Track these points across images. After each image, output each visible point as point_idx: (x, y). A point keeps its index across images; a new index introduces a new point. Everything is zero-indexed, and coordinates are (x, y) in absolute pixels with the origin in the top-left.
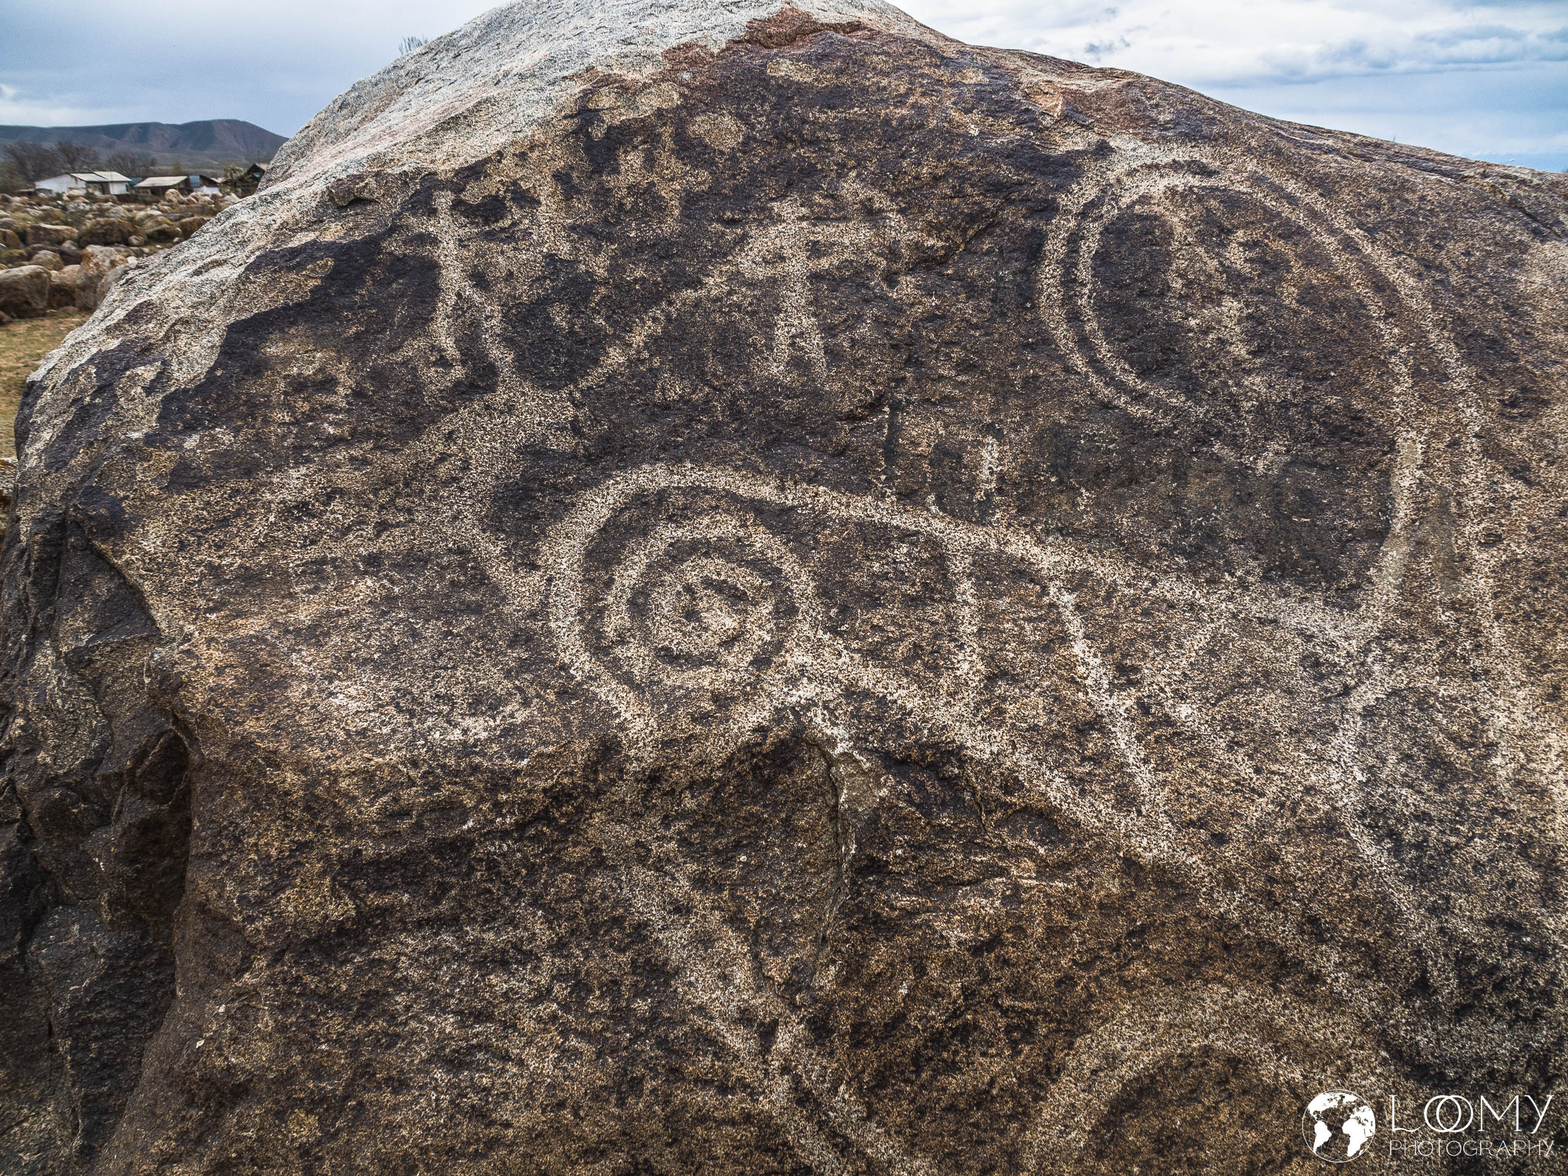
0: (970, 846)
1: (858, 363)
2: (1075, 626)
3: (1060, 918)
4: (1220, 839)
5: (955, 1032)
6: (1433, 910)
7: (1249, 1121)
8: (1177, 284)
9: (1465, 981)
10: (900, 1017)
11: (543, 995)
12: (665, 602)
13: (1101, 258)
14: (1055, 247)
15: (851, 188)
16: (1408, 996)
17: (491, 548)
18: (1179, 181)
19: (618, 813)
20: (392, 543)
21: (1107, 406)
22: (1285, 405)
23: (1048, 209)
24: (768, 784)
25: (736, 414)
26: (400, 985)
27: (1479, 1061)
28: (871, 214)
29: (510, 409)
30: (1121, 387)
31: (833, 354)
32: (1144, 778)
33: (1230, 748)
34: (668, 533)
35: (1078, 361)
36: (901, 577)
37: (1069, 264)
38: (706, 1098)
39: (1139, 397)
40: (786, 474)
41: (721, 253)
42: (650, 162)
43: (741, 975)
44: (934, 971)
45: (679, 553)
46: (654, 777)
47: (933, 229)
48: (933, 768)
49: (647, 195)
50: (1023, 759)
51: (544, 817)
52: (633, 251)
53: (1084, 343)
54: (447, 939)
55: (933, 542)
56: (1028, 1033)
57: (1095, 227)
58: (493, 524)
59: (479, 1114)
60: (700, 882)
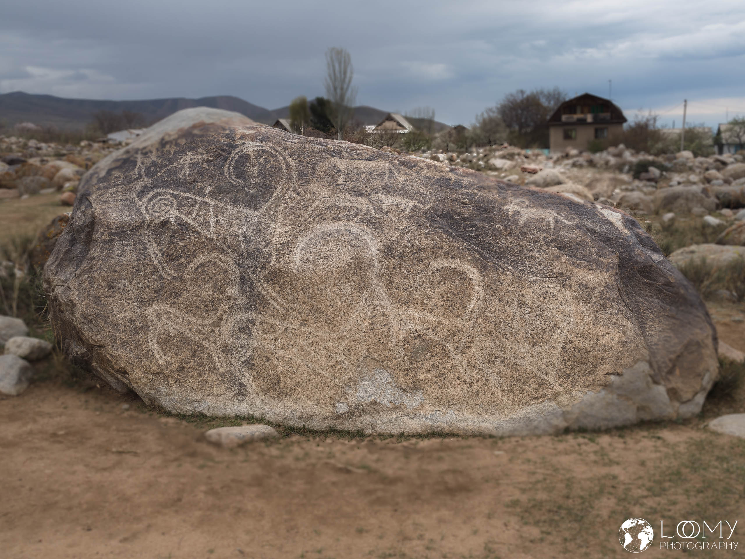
0: (187, 235)
1: (193, 176)
2: (211, 210)
3: (195, 243)
4: (219, 236)
5: (179, 256)
6: (247, 246)
7: (215, 270)
8: (248, 165)
9: (248, 255)
10: (173, 254)
11: (131, 250)
12: (157, 206)
13: (237, 161)
14: (230, 159)
15: (200, 150)
16: (240, 256)
17: (136, 198)
18: (255, 148)
19: (144, 229)
20: (124, 198)
21: (229, 182)
22: (260, 183)
23: (230, 153)
24: (163, 227)
25: (173, 182)
26: (114, 247)
27: (247, 265)
28: (202, 154)
29: (143, 181)
30: (233, 180)
31: (189, 174)
32: (212, 228)
33: (227, 226)
34: (160, 197)
35: (228, 176)
36: (189, 203)
37: (231, 162)
38: (148, 262)
39: (235, 181)
40: (178, 190)
41: (177, 160)
42: (170, 147)
43: (155, 249)
44: (178, 249)
45: (160, 200)
46: (149, 225)
47: (211, 156)
48: (185, 226)
49: (169, 152)
50: (196, 225)
51: (135, 229)
52: (164, 160)
53: (229, 173)
54: (121, 242)
55: (195, 199)
56: (189, 257)
57: (237, 156)
58: (137, 196)
59: (121, 262)
60: (153, 238)
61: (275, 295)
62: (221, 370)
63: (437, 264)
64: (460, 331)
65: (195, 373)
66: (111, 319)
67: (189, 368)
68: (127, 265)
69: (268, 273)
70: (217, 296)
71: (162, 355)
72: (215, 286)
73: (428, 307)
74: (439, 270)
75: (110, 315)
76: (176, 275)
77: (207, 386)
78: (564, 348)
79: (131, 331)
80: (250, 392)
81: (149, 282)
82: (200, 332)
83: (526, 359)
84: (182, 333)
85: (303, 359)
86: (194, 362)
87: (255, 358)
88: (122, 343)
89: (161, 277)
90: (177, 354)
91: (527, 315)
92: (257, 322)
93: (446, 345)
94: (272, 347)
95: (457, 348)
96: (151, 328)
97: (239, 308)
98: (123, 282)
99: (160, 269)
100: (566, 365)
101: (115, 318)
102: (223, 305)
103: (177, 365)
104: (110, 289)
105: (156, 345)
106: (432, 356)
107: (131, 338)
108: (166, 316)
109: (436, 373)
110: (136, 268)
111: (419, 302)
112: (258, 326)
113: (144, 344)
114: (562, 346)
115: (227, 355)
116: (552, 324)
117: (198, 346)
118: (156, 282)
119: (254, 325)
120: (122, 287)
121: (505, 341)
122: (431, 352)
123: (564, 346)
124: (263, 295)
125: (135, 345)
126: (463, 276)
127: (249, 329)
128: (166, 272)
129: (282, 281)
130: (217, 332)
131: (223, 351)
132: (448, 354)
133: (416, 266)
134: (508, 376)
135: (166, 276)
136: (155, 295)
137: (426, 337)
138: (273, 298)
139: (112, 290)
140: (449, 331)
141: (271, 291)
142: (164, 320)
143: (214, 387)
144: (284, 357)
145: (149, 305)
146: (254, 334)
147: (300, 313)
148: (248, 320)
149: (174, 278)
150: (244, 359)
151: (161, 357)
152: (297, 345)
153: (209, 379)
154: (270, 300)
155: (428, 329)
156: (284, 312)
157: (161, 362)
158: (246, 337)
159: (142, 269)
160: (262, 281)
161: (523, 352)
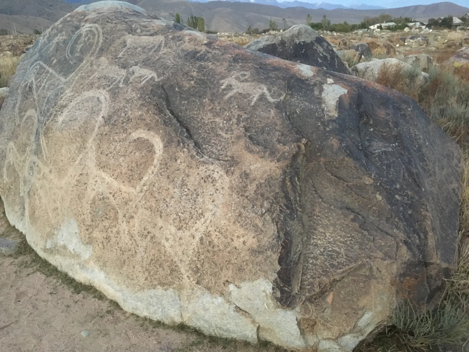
0: (29, 95)
13: (75, 39)
15: (64, 32)
17: (29, 68)
21: (65, 56)
22: (78, 57)
23: (74, 33)
25: (45, 56)
27: (41, 120)
28: (63, 35)
29: (36, 56)
31: (53, 51)
34: (36, 67)
35: (66, 52)
37: (72, 40)
41: (53, 40)
48: (31, 88)
53: (68, 50)
55: (46, 69)
56: (25, 111)
58: (30, 66)
61: (45, 146)
62: (21, 195)
63: (135, 135)
64: (131, 201)
65: (13, 193)
67: (12, 189)
70: (27, 141)
72: (28, 134)
73: (116, 174)
74: (135, 140)
76: (19, 123)
78: (201, 239)
80: (26, 214)
82: (19, 165)
83: (170, 241)
84: (14, 164)
86: (14, 186)
87: (31, 190)
90: (10, 178)
91: (184, 197)
92: (36, 164)
93: (119, 211)
94: (37, 185)
95: (125, 216)
96: (7, 157)
97: (33, 152)
100: (198, 258)
102: (28, 149)
103: (9, 185)
105: (6, 170)
106: (107, 218)
108: (12, 151)
109: (105, 235)
111: (111, 168)
112: (36, 168)
114: (200, 236)
115: (24, 184)
116: (200, 211)
117: (17, 175)
118: (13, 127)
121: (159, 219)
122: (107, 215)
123: (202, 237)
124: (41, 145)
126: (150, 149)
127: (33, 168)
128: (17, 120)
129: (49, 136)
130: (24, 167)
131: (24, 181)
132: (117, 219)
133: (121, 135)
134: (151, 254)
135: (16, 123)
136: (12, 136)
137: (107, 201)
140: (123, 198)
141: (44, 143)
143: (16, 205)
144: (39, 194)
145: (9, 142)
146: (34, 173)
147: (50, 163)
148: (34, 162)
149: (18, 125)
150: (28, 190)
151: (5, 178)
152: (45, 187)
153: (16, 199)
154: (43, 149)
155: (110, 193)
156: (46, 160)
157: (5, 181)
158: (31, 174)
160: (43, 134)
161: (168, 233)
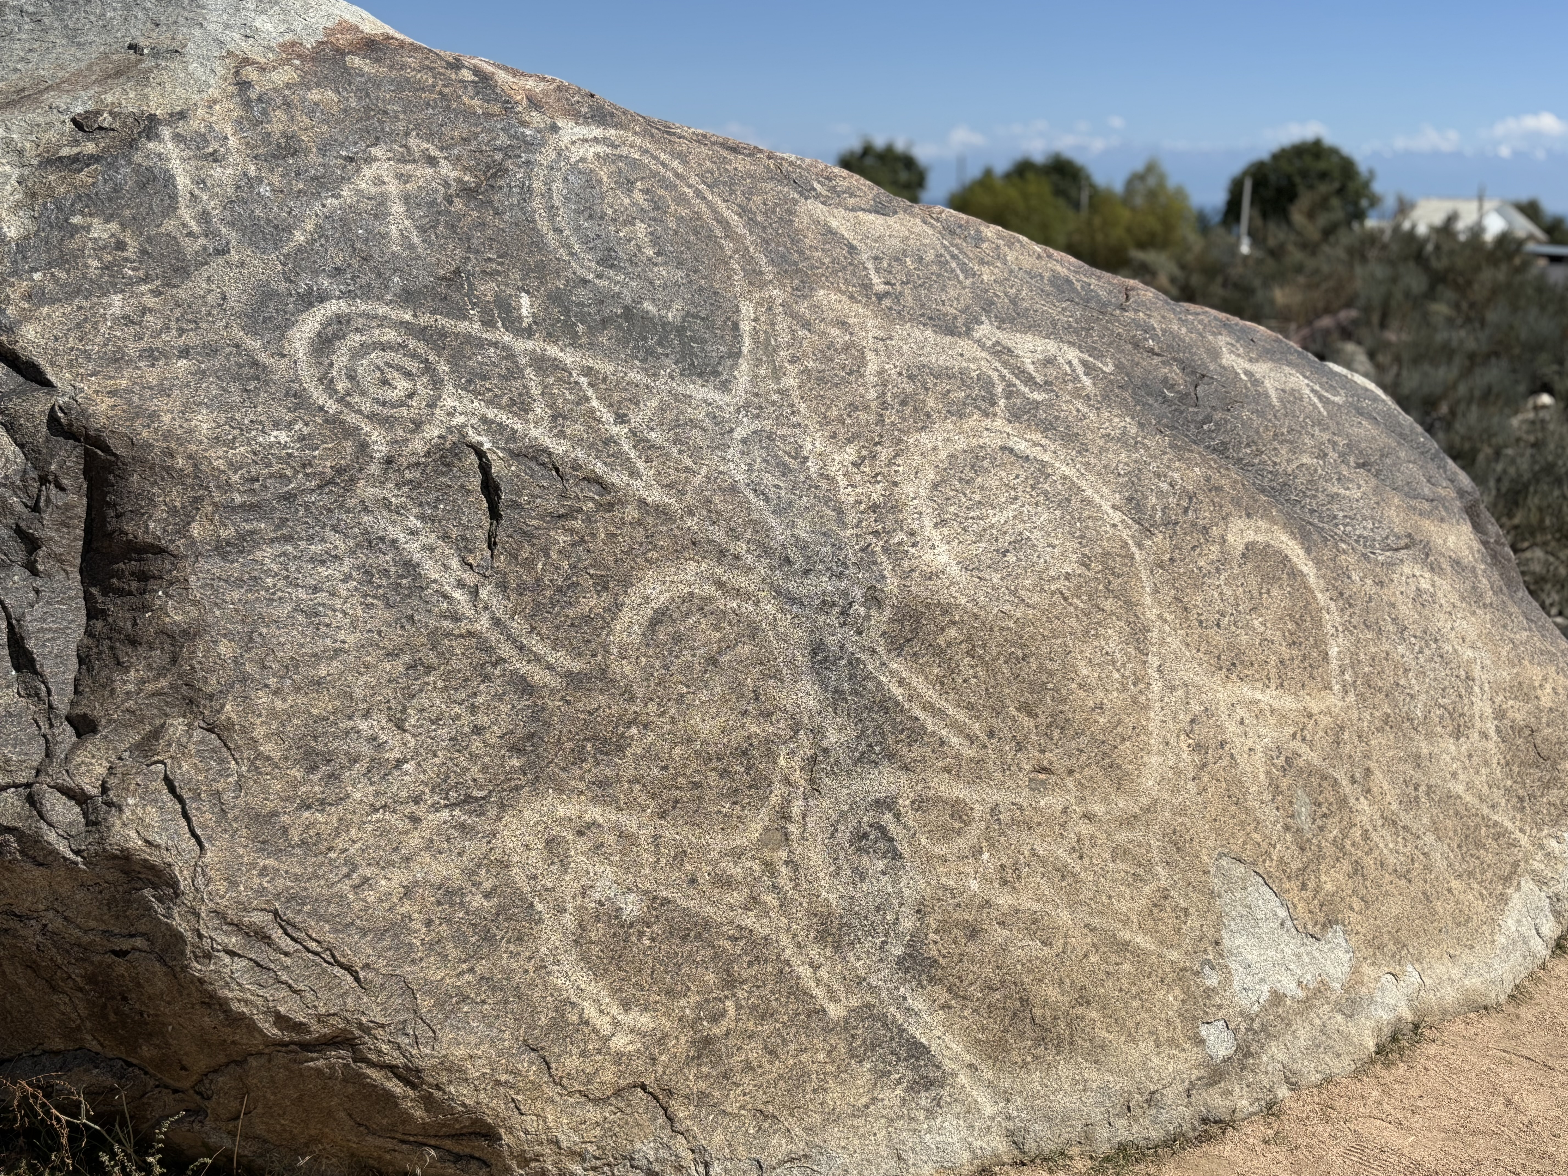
1: (442, 248)
2: (590, 392)
3: (612, 529)
4: (683, 492)
5: (568, 587)
6: (787, 526)
8: (609, 212)
9: (805, 558)
10: (540, 580)
11: (348, 578)
12: (366, 375)
13: (565, 194)
14: (538, 185)
19: (374, 482)
20: (190, 340)
23: (529, 164)
24: (449, 465)
26: (268, 574)
27: (817, 596)
29: (242, 264)
30: (589, 269)
32: (641, 465)
33: (680, 452)
35: (563, 253)
37: (548, 196)
38: (447, 624)
39: (599, 275)
40: (416, 308)
41: (347, 177)
43: (454, 564)
44: (554, 555)
45: (364, 349)
46: (389, 461)
49: (294, 138)
50: (580, 453)
53: (564, 243)
54: (289, 548)
56: (605, 588)
57: (559, 175)
60: (422, 518)
61: (931, 694)
62: (835, 1011)
63: (1235, 539)
64: (1342, 729)
65: (753, 1051)
66: (357, 906)
67: (727, 1034)
68: (361, 647)
69: (892, 620)
70: (754, 729)
71: (615, 1011)
72: (737, 689)
73: (1272, 671)
74: (1244, 555)
75: (345, 887)
76: (578, 666)
77: (809, 1089)
78: (1498, 731)
79: (459, 939)
80: (949, 1065)
81: (473, 709)
82: (725, 882)
83: (1459, 777)
84: (666, 901)
85: (1072, 906)
86: (739, 1007)
87: (932, 936)
88: (440, 1005)
89: (524, 686)
90: (670, 993)
92: (904, 803)
93: (1335, 774)
94: (974, 885)
95: (1353, 779)
96: (539, 907)
97: (837, 761)
98: (363, 725)
99: (506, 650)
100: (1512, 777)
101: (371, 896)
102: (782, 762)
103: (683, 1039)
104: (313, 768)
105: (582, 978)
107: (471, 970)
108: (583, 844)
110: (406, 658)
112: (910, 819)
113: (532, 985)
115: (837, 948)
117: (734, 939)
118: (505, 708)
119: (897, 816)
120: (365, 749)
121: (1416, 736)
123: (1497, 727)
124: (897, 703)
125: (499, 996)
126: (1288, 566)
127: (883, 831)
128: (537, 659)
129: (941, 641)
130: (783, 870)
131: (822, 938)
132: (1345, 801)
133: (1205, 549)
134: (1451, 834)
135: (539, 676)
136: (516, 762)
137: (1301, 763)
138: (929, 707)
139: (324, 769)
140: (1327, 734)
141: (918, 683)
142: (579, 860)
143: (831, 1084)
144: (1017, 911)
145: (502, 807)
146: (904, 849)
147: (1020, 747)
148: (877, 801)
149: (574, 680)
150: (898, 951)
151: (616, 1024)
152: (1043, 861)
153: (804, 1057)
154: (922, 715)
155: (1294, 736)
156: (972, 753)
157: (620, 1042)
158: (881, 865)
159: (432, 658)
160: (881, 649)
161: (1449, 759)
